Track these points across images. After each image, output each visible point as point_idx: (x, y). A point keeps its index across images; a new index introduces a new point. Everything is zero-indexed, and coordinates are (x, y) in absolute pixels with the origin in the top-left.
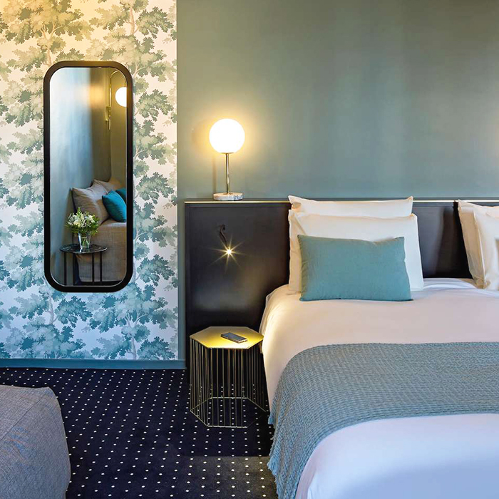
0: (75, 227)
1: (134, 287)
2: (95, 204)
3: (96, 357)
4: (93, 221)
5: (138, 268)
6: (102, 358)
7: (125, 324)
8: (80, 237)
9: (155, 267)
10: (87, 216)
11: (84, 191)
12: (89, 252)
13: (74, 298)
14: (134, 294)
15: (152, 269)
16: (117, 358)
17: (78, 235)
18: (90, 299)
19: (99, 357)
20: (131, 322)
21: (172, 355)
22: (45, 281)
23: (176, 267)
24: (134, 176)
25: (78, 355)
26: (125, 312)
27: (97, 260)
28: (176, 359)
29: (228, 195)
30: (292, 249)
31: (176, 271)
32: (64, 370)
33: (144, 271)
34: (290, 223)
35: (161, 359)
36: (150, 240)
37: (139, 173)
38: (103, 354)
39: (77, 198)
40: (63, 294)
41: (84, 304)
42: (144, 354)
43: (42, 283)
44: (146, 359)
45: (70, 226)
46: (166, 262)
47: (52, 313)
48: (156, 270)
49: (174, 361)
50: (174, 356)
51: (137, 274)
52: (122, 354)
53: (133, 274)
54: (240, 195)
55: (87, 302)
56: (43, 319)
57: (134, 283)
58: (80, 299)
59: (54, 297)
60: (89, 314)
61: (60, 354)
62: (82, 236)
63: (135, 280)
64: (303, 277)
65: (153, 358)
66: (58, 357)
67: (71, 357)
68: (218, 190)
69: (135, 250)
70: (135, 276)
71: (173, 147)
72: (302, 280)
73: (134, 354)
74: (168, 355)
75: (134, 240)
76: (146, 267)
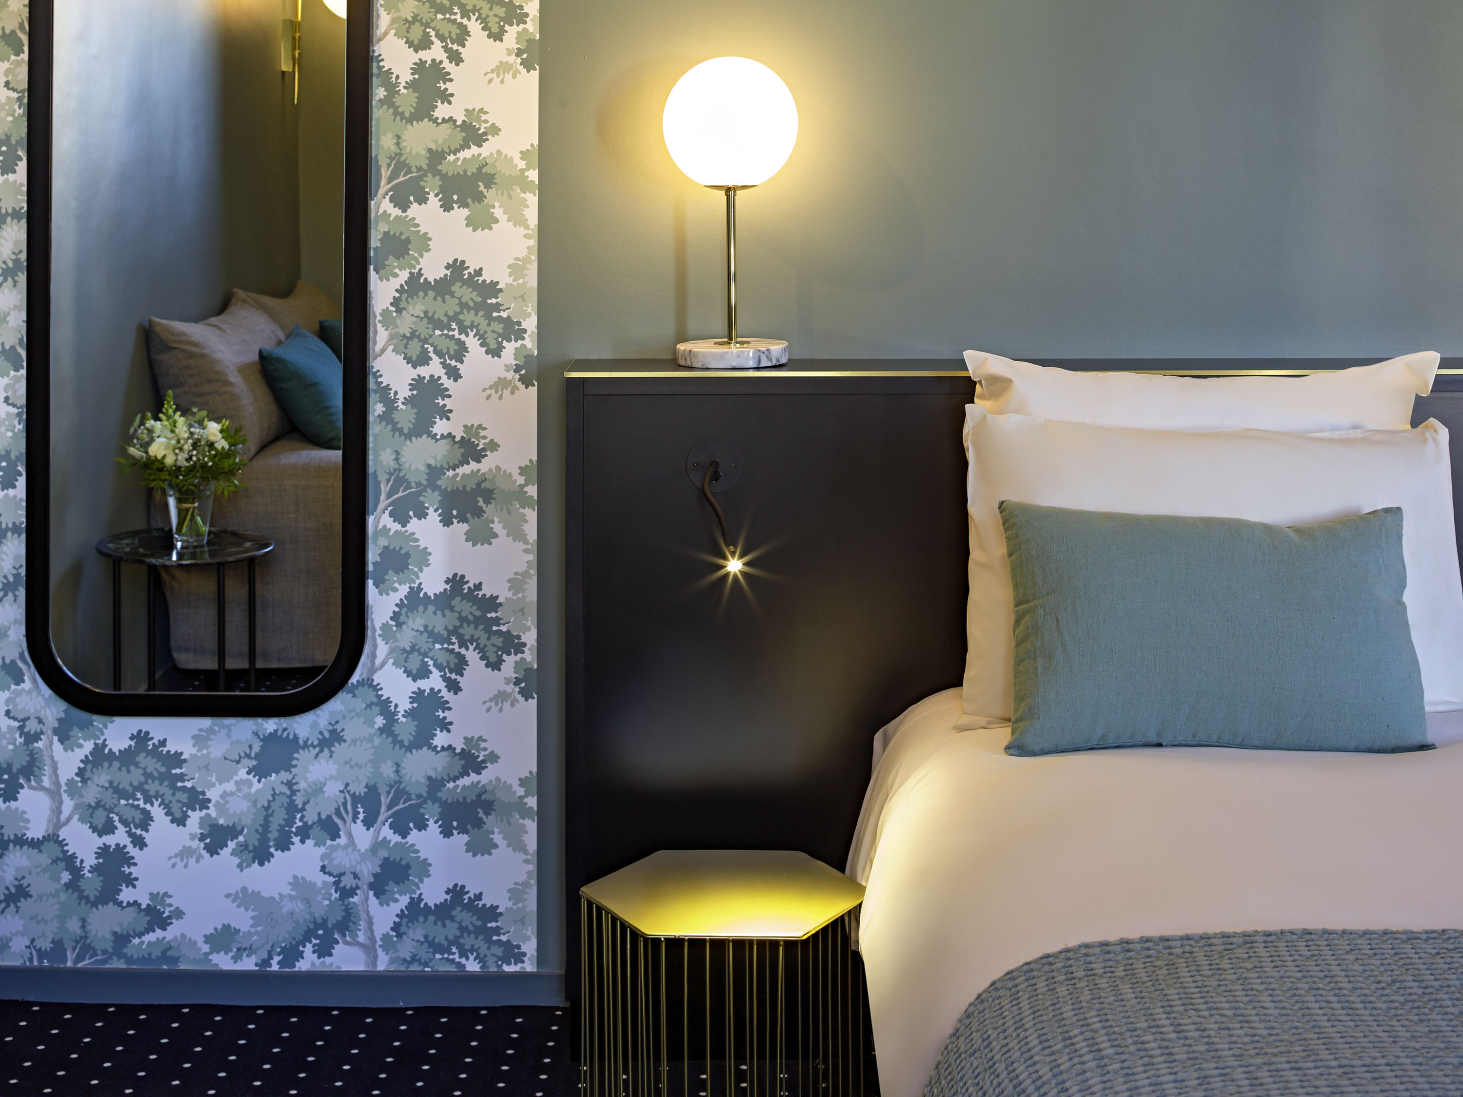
0: (153, 465)
1: (371, 697)
2: (235, 378)
3: (224, 962)
4: (222, 444)
5: (385, 627)
6: (248, 964)
7: (335, 835)
8: (172, 502)
9: (451, 620)
10: (201, 423)
11: (195, 331)
12: (207, 559)
13: (141, 738)
14: (370, 723)
15: (440, 629)
16: (303, 966)
17: (165, 494)
18: (199, 740)
19: (236, 959)
20: (358, 829)
21: (513, 953)
22: (30, 674)
23: (531, 622)
24: (373, 275)
25: (156, 953)
26: (333, 789)
27: (236, 590)
28: (529, 966)
29: (734, 349)
30: (976, 555)
31: (530, 638)
32: (99, 1010)
33: (406, 638)
34: (971, 456)
35: (472, 966)
36: (433, 517)
37: (391, 261)
38: (250, 950)
39: (164, 357)
40: (98, 720)
41: (177, 759)
42: (406, 949)
43: (19, 680)
44: (415, 967)
45: (135, 462)
46: (492, 603)
47: (54, 794)
48: (454, 632)
49: (523, 976)
50: (520, 958)
51: (382, 649)
52: (324, 951)
53: (367, 649)
54: (777, 349)
55: (188, 750)
56: (20, 816)
57: (368, 683)
58: (163, 743)
59: (63, 734)
60: (198, 800)
61: (85, 948)
62: (179, 501)
63: (373, 670)
64: (1019, 661)
65: (440, 965)
66: (79, 958)
67: (129, 960)
68: (692, 327)
69: (373, 555)
70: (374, 656)
71: (522, 165)
72: (1017, 674)
73: (370, 950)
74: (499, 951)
75: (371, 520)
76: (417, 622)
